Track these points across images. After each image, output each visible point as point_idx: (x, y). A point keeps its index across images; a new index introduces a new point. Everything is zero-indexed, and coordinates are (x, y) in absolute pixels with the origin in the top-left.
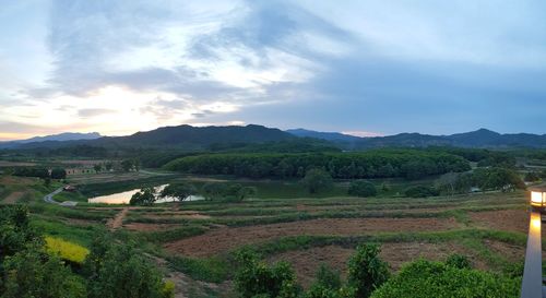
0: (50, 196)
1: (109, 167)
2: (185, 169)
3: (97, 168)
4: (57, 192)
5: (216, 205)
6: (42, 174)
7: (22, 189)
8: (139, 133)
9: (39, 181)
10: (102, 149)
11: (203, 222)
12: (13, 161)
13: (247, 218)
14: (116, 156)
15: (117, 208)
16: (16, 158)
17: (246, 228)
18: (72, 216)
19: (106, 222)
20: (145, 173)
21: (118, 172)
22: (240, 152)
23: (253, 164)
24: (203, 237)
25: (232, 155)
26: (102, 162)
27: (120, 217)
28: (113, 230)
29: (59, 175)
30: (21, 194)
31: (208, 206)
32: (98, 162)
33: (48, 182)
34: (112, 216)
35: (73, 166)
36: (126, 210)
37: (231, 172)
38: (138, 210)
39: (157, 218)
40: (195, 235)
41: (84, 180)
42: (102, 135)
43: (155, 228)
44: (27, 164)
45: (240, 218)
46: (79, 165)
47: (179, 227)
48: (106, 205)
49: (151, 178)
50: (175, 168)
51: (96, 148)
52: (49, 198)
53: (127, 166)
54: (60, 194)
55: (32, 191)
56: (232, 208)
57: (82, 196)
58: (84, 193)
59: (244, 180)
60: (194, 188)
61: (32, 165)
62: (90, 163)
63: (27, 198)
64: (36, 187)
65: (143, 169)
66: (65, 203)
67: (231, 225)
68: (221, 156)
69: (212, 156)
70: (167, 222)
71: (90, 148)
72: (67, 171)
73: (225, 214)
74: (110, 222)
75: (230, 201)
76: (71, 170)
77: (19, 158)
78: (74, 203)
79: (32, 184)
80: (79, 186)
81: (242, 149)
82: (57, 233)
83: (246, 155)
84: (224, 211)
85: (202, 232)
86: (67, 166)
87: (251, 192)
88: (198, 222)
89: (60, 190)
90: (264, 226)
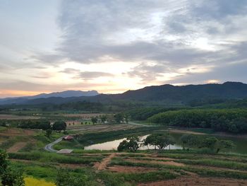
0: (51, 145)
1: (104, 119)
2: (166, 121)
3: (94, 120)
4: (57, 142)
5: (192, 155)
6: (45, 126)
7: (25, 139)
8: (129, 91)
9: (41, 132)
10: (99, 104)
11: (176, 169)
12: (20, 115)
13: (218, 170)
14: (110, 110)
15: (106, 154)
16: (22, 112)
17: (216, 179)
18: (64, 162)
19: (93, 165)
20: (133, 125)
21: (111, 124)
22: (218, 108)
23: (231, 119)
24: (174, 181)
25: (209, 111)
26: (98, 115)
27: (107, 161)
28: (97, 172)
29: (60, 127)
30: (24, 144)
31: (183, 155)
32: (94, 115)
33: (49, 133)
34: (100, 160)
35: (74, 119)
36: (113, 155)
37: (208, 126)
38: (123, 155)
39: (136, 162)
40: (167, 178)
41: (82, 131)
42: (100, 93)
43: (133, 170)
44: (32, 118)
45: (212, 169)
46: (79, 118)
47: (153, 170)
48: (98, 151)
49: (137, 129)
50: (158, 121)
51: (93, 104)
52: (49, 147)
53: (118, 119)
54: (60, 143)
55: (34, 141)
56: (206, 159)
57: (79, 145)
58: (81, 142)
59: (221, 134)
60: (172, 139)
61: (37, 118)
62: (88, 116)
63: (29, 148)
64: (38, 138)
65: (131, 121)
66: (62, 151)
67: (202, 174)
68: (198, 111)
69: (190, 111)
70: (144, 165)
71: (89, 103)
72: (67, 123)
73: (198, 164)
74: (97, 165)
75: (206, 153)
76: (71, 123)
77: (26, 112)
78: (69, 151)
79: (35, 135)
80: (77, 136)
81: (220, 104)
82: (47, 176)
83: (223, 111)
84: (197, 161)
85: (173, 177)
86: (68, 119)
87: (228, 146)
88: (170, 168)
89: (60, 140)
90: (236, 180)
